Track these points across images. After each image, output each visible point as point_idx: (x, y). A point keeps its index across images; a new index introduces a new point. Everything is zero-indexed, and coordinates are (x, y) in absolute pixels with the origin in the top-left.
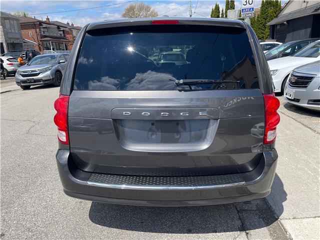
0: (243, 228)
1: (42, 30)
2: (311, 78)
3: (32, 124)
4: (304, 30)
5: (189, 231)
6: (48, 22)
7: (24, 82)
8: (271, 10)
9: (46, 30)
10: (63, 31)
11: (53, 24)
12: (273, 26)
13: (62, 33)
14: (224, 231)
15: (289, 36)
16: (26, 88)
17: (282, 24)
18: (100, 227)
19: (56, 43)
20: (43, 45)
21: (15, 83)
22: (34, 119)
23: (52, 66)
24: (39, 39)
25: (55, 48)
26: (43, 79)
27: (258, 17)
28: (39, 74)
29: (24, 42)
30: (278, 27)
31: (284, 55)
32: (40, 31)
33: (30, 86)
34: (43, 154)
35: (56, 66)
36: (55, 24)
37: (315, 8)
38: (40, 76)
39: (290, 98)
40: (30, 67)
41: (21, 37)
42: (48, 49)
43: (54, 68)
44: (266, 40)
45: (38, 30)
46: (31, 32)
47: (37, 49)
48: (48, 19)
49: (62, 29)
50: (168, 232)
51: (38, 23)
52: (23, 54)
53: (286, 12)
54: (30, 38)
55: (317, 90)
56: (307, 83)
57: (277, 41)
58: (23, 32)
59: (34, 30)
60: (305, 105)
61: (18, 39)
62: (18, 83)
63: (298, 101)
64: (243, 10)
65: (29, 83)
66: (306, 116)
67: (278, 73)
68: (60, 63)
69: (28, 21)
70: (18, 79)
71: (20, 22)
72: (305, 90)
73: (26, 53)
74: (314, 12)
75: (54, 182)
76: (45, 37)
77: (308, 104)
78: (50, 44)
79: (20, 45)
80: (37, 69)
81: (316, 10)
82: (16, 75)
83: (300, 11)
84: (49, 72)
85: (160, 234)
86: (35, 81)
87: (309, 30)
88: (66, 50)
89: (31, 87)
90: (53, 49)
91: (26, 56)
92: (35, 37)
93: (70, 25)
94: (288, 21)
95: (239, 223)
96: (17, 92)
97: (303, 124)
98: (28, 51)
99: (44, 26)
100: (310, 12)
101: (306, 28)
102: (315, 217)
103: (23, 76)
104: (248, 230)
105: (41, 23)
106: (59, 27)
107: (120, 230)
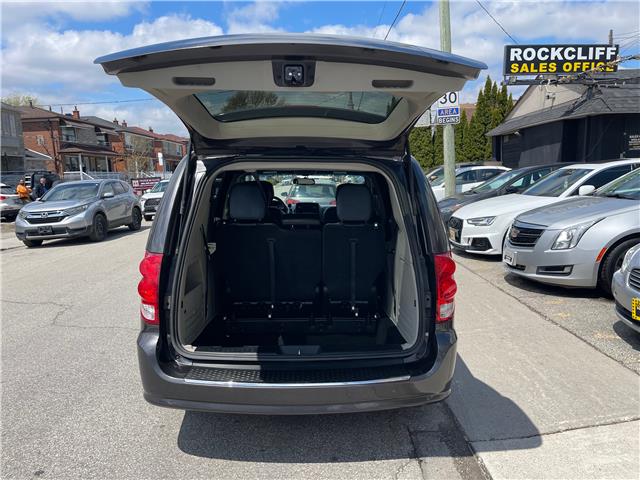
0: (415, 454)
1: (64, 132)
2: (540, 232)
3: (57, 309)
4: (548, 147)
5: (334, 460)
6: (75, 118)
7: (32, 232)
8: (495, 109)
9: (72, 133)
10: (106, 135)
11: (86, 121)
12: (498, 139)
13: (103, 138)
14: (387, 458)
15: (525, 156)
16: (35, 244)
17: (511, 135)
18: (197, 458)
19: (89, 157)
20: (63, 161)
21: (14, 234)
22: (62, 299)
23: (89, 204)
24: (57, 149)
25: (88, 166)
26: (71, 228)
27: (473, 121)
28: (63, 217)
29: (27, 156)
30: (506, 140)
31: (509, 190)
32: (60, 134)
33: (41, 240)
34: (87, 358)
35: (97, 204)
36: (89, 121)
37: (566, 110)
38: (65, 222)
39: (511, 264)
40: (45, 204)
41: (22, 146)
42: (74, 168)
43: (92, 207)
44: (485, 163)
45: (55, 133)
46: (41, 137)
47: (51, 168)
48: (77, 112)
49: (104, 131)
50: (302, 462)
51: (58, 119)
52: (27, 180)
53: (520, 112)
54: (40, 148)
55: (550, 251)
56: (534, 239)
57: (503, 165)
58: (27, 135)
59: (47, 133)
60: (534, 275)
61: (16, 149)
62: (20, 235)
63: (522, 268)
64: (440, 111)
65: (42, 234)
66: (535, 294)
67: (495, 221)
68: (103, 198)
69: (38, 116)
70: (21, 228)
71: (22, 116)
72: (531, 251)
73: (33, 176)
74: (565, 115)
75: (114, 399)
76: (70, 145)
77: (538, 273)
78: (77, 159)
79: (20, 161)
80: (58, 209)
81: (568, 113)
82: (18, 219)
83: (542, 113)
84: (81, 215)
85: (290, 465)
86: (55, 231)
87: (557, 147)
88: (110, 171)
89: (44, 242)
90: (84, 170)
91: (33, 182)
92: (50, 146)
93: (120, 124)
94: (522, 131)
95: (410, 448)
96: (15, 253)
97: (529, 307)
98: (36, 173)
99: (70, 125)
100: (557, 117)
101: (552, 142)
102: (523, 437)
103: (32, 221)
104: (422, 456)
105: (62, 120)
106: (97, 129)
107: (229, 462)
